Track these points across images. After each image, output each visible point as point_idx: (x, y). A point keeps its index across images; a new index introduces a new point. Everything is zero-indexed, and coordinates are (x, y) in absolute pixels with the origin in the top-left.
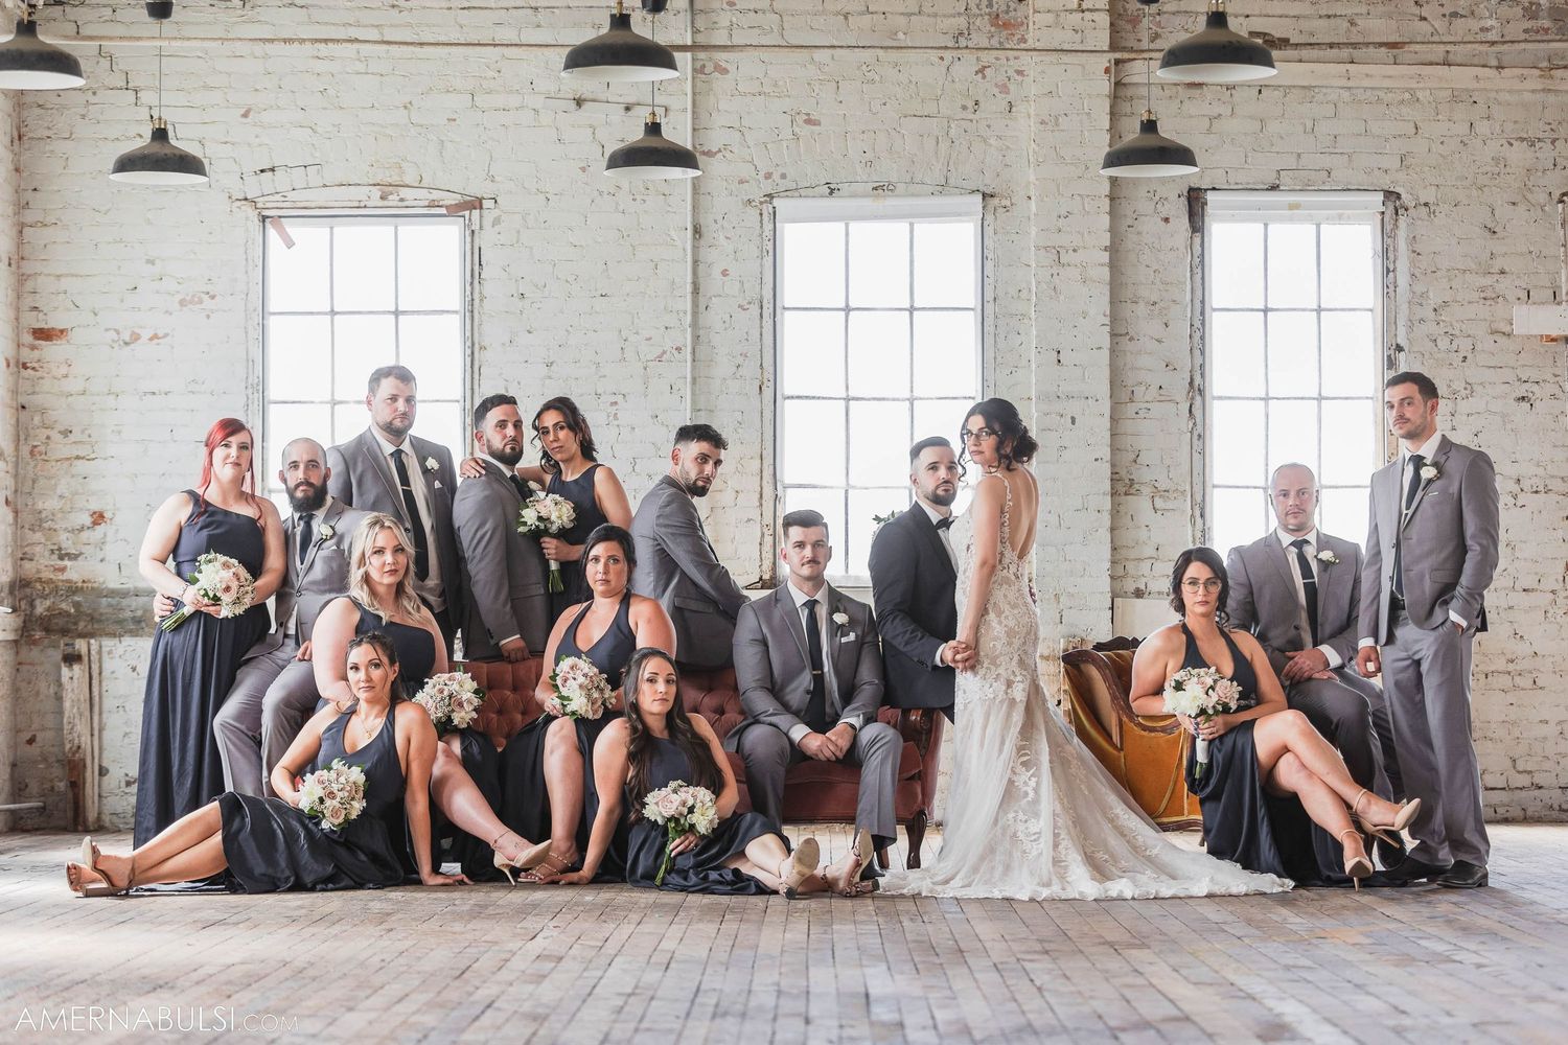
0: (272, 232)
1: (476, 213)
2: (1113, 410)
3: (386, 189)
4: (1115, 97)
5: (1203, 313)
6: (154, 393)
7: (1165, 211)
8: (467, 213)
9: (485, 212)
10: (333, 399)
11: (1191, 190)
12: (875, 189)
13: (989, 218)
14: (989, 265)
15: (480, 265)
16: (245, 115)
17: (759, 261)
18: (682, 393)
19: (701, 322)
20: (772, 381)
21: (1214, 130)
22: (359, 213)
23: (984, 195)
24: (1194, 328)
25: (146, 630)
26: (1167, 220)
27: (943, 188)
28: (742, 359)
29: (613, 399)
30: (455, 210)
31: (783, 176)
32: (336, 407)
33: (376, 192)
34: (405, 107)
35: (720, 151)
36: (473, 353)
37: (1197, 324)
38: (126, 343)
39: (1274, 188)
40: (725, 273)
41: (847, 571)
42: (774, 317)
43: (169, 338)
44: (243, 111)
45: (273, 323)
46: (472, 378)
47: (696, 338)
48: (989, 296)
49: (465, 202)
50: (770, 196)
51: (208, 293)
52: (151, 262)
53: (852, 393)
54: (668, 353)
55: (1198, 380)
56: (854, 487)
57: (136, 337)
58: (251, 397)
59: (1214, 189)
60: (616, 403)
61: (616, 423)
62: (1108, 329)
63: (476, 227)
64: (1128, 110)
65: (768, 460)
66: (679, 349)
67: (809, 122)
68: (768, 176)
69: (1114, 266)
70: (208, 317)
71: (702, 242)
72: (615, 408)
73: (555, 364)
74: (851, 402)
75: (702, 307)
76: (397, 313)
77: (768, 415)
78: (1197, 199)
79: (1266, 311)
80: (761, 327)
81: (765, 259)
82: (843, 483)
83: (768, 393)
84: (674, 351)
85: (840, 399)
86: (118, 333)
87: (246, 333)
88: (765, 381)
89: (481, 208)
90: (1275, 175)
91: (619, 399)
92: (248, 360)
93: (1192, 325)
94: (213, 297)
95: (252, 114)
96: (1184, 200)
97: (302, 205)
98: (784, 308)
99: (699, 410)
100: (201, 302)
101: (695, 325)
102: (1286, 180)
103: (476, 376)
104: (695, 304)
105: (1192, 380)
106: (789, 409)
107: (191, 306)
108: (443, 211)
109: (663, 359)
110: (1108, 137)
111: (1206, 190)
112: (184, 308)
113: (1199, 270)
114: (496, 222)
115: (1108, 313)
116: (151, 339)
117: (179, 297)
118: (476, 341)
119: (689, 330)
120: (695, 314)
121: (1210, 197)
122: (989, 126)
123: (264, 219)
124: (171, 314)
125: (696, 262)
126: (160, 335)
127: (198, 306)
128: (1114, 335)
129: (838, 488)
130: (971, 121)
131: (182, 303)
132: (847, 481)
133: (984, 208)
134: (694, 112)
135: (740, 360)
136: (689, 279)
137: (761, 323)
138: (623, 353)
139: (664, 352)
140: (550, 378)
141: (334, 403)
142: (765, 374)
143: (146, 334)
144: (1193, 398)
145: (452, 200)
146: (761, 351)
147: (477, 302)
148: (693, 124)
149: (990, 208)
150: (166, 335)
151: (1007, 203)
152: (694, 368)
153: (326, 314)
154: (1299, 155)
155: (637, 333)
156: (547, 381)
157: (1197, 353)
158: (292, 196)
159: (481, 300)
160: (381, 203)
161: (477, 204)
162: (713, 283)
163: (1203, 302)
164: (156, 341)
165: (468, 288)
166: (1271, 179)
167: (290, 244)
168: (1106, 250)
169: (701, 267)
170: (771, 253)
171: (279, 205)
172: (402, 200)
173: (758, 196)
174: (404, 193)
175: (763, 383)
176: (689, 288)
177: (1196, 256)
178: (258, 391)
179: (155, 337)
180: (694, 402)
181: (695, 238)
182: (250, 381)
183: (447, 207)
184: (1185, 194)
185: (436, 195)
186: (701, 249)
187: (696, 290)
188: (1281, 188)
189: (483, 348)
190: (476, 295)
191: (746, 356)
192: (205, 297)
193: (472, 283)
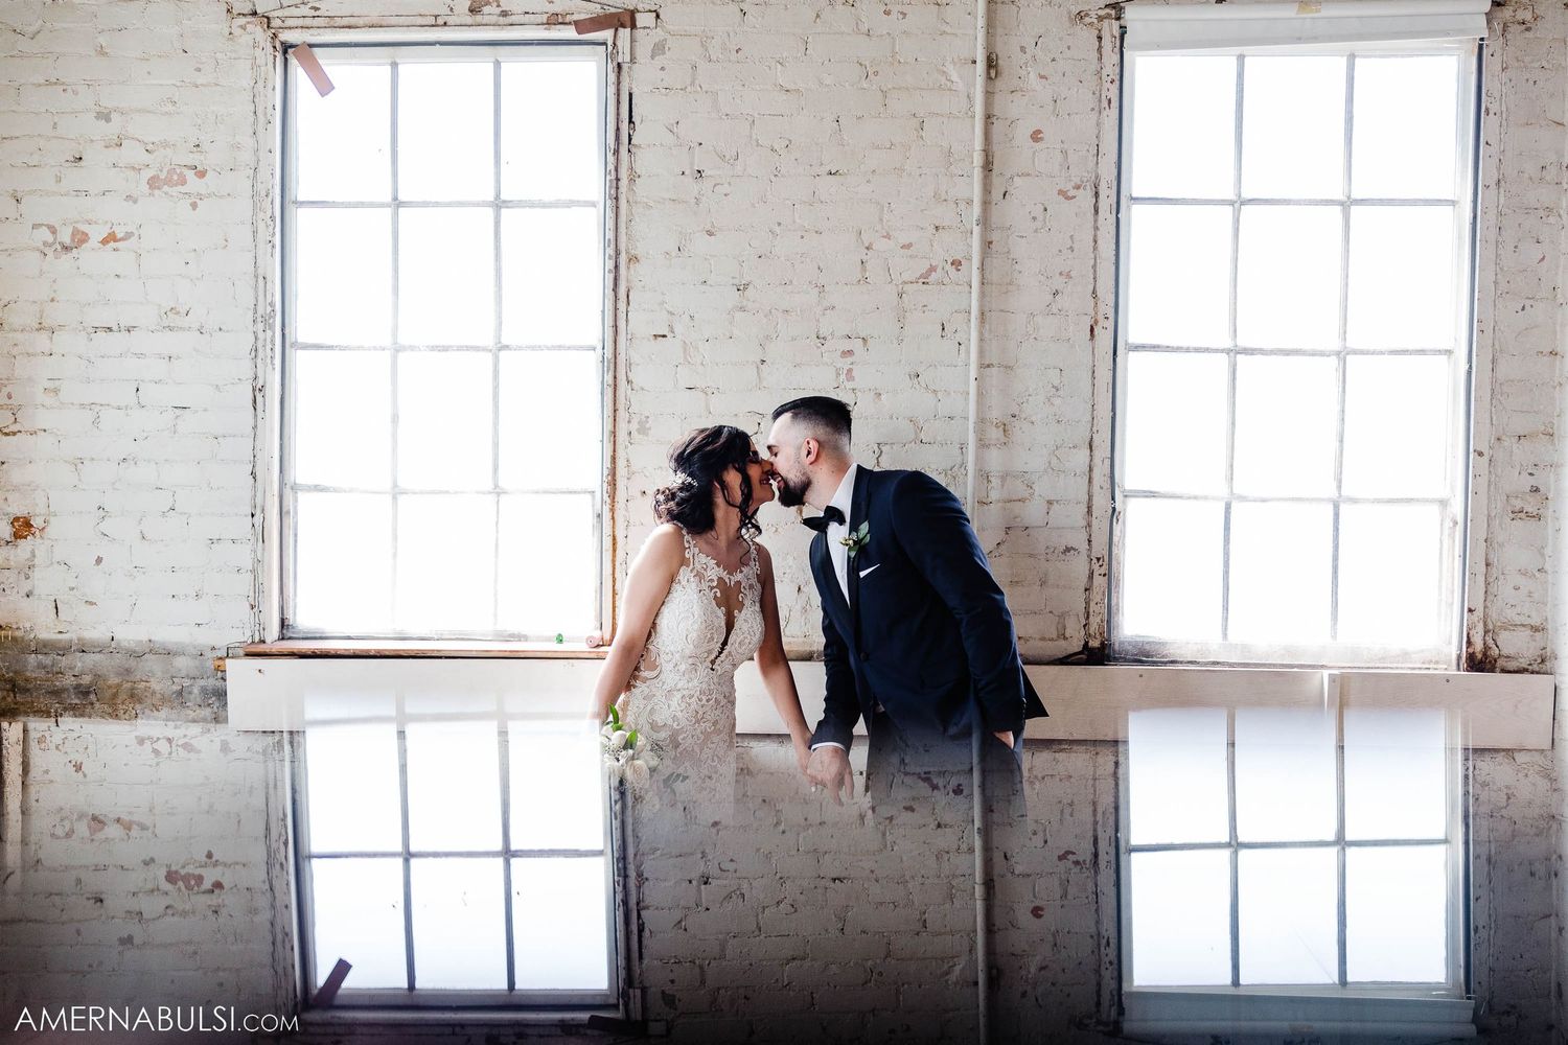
0: (297, 70)
1: (624, 34)
6: (110, 329)
8: (610, 34)
9: (639, 34)
10: (395, 343)
13: (1495, 42)
14: (1488, 123)
15: (631, 121)
17: (1094, 115)
18: (960, 337)
19: (995, 219)
20: (1111, 321)
22: (435, 36)
25: (97, 705)
28: (1063, 279)
29: (847, 345)
30: (589, 31)
32: (401, 355)
36: (616, 267)
38: (66, 248)
40: (1036, 136)
41: (1225, 635)
42: (1118, 212)
43: (133, 240)
45: (302, 219)
46: (616, 309)
47: (988, 245)
48: (1491, 177)
49: (607, 16)
50: (1118, 7)
51: (194, 167)
52: (104, 116)
53: (1242, 342)
54: (939, 270)
56: (1243, 499)
57: (81, 238)
58: (261, 335)
60: (850, 353)
61: (850, 385)
63: (623, 57)
65: (1102, 452)
66: (956, 264)
70: (194, 206)
71: (1000, 84)
72: (849, 360)
73: (751, 287)
74: (1238, 356)
75: (996, 194)
76: (499, 204)
77: (1104, 375)
80: (1096, 228)
81: (1105, 113)
82: (1224, 491)
83: (1104, 338)
84: (948, 267)
85: (1222, 351)
86: (53, 229)
87: (255, 233)
88: (1100, 317)
89: (633, 26)
91: (857, 345)
92: (256, 277)
94: (202, 174)
97: (345, 23)
98: (1132, 199)
99: (988, 366)
100: (183, 182)
101: (985, 221)
103: (622, 305)
104: (987, 189)
106: (1135, 366)
107: (166, 188)
108: (570, 30)
109: (929, 280)
112: (156, 192)
114: (657, 50)
116: (105, 242)
117: (147, 174)
118: (622, 247)
119: (977, 230)
120: (986, 204)
123: (286, 46)
124: (135, 202)
125: (988, 118)
126: (119, 236)
127: (180, 188)
129: (1214, 498)
131: (153, 183)
132: (1232, 488)
133: (1486, 24)
135: (1058, 282)
137: (1096, 221)
138: (864, 270)
139: (932, 269)
140: (742, 309)
141: (398, 349)
142: (1101, 305)
143: (97, 233)
145: (586, 15)
146: (1094, 267)
147: (624, 182)
149: (1498, 25)
150: (128, 236)
151: (1527, 17)
152: (982, 295)
153: (382, 205)
155: (888, 237)
156: (739, 315)
158: (328, 9)
159: (632, 180)
160: (471, 18)
161: (627, 20)
162: (1018, 154)
164: (112, 244)
165: (611, 159)
167: (326, 89)
169: (998, 128)
170: (1115, 103)
171: (309, 24)
172: (505, 12)
173: (1095, 7)
175: (1096, 322)
176: (978, 159)
178: (272, 327)
179: (110, 238)
180: (981, 353)
181: (988, 77)
182: (260, 311)
183: (577, 26)
185: (560, 6)
186: (997, 96)
187: (988, 167)
189: (633, 259)
190: (624, 174)
191: (1069, 276)
192: (190, 174)
193: (617, 152)
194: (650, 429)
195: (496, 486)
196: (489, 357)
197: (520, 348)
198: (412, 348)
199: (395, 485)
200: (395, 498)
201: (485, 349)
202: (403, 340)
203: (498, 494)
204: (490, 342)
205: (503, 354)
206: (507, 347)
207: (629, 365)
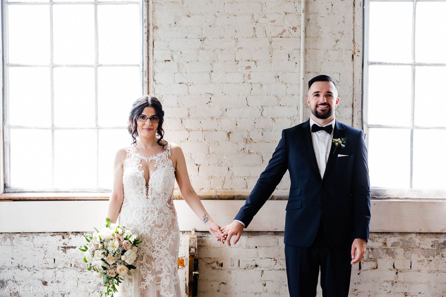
10: (53, 64)
18: (297, 60)
19: (311, 9)
20: (361, 52)
28: (340, 35)
29: (248, 64)
32: (55, 69)
36: (148, 31)
41: (411, 187)
42: (363, 6)
46: (148, 49)
47: (308, 21)
53: (418, 61)
54: (287, 31)
56: (418, 128)
60: (249, 67)
61: (249, 81)
65: (357, 109)
66: (294, 29)
72: (249, 70)
73: (206, 40)
74: (416, 67)
76: (96, 3)
77: (358, 76)
80: (354, 13)
82: (410, 124)
83: (358, 60)
84: (291, 30)
85: (409, 64)
88: (356, 51)
91: (252, 64)
99: (309, 73)
101: (306, 10)
103: (151, 48)
106: (371, 72)
109: (283, 36)
118: (151, 23)
119: (303, 14)
120: (307, 3)
129: (406, 128)
132: (413, 123)
135: (338, 37)
137: (354, 10)
138: (255, 31)
139: (284, 31)
140: (203, 49)
141: (54, 66)
142: (356, 46)
146: (354, 29)
152: (306, 42)
155: (265, 17)
156: (201, 51)
175: (354, 53)
180: (305, 66)
189: (155, 28)
191: (342, 33)
194: (163, 101)
195: (97, 126)
196: (93, 69)
197: (106, 66)
198: (60, 66)
199: (53, 126)
200: (53, 131)
201: (92, 66)
202: (55, 62)
203: (98, 129)
204: (93, 63)
205: (99, 68)
206: (101, 65)
207: (154, 73)
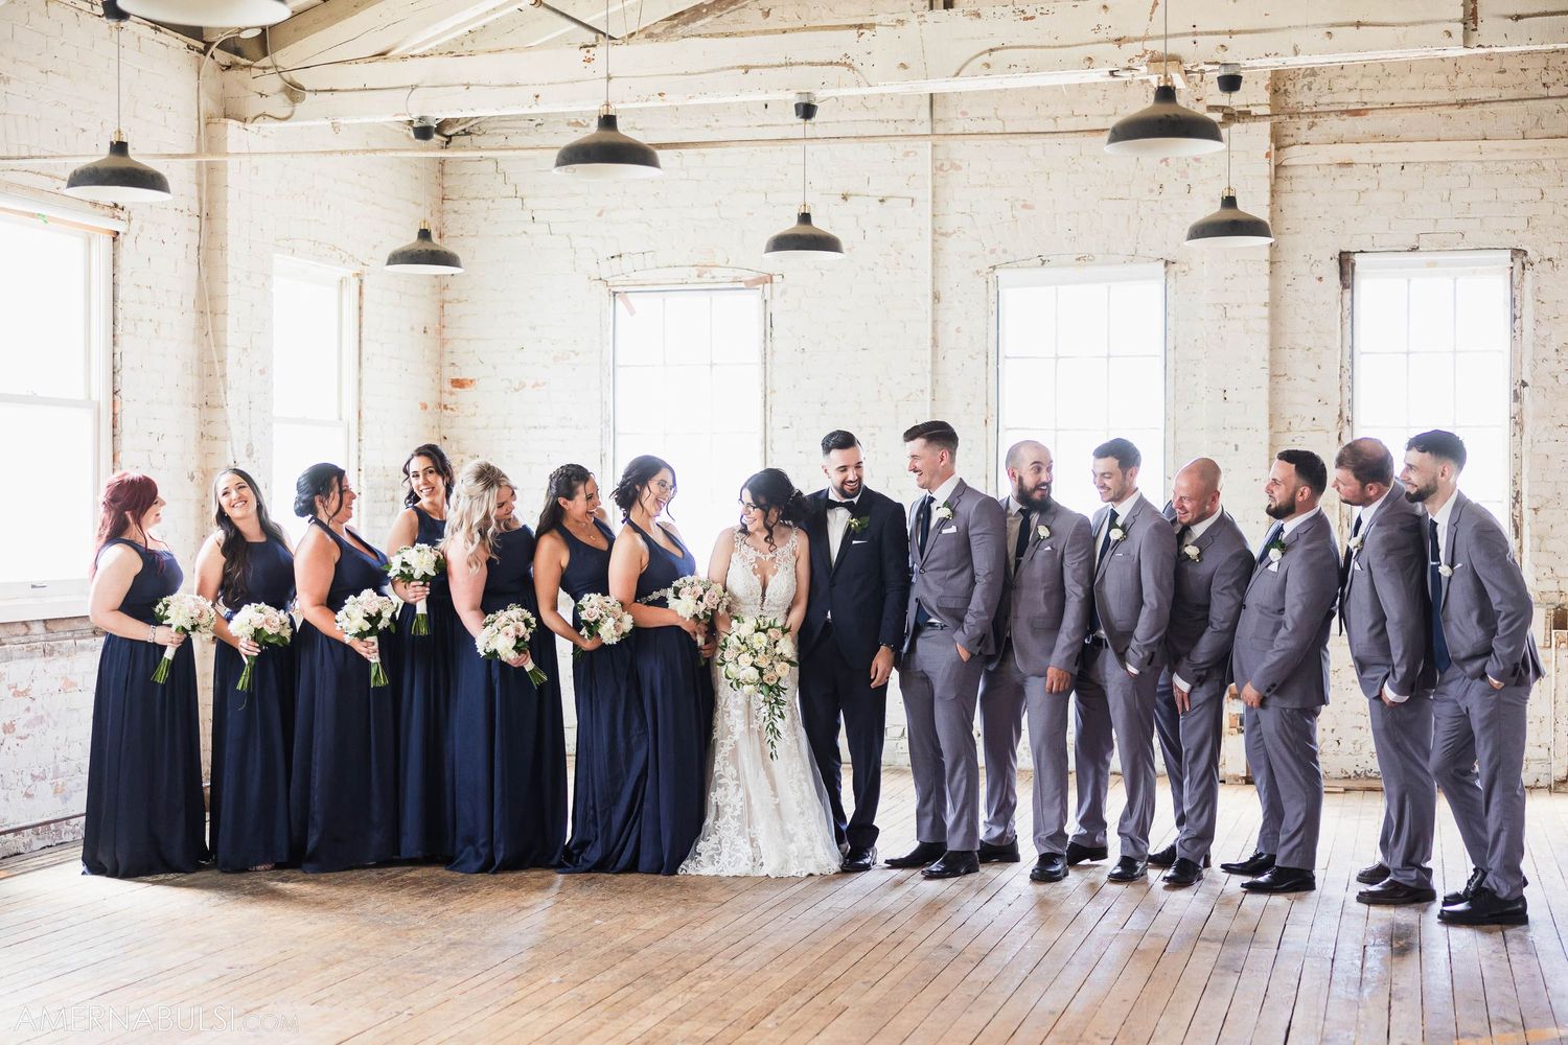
0: (619, 303)
1: (768, 286)
2: (1272, 437)
3: (702, 269)
4: (1276, 177)
5: (1352, 356)
6: (536, 428)
7: (1318, 271)
8: (761, 286)
9: (774, 285)
11: (1341, 253)
12: (1079, 259)
13: (1171, 281)
14: (1170, 320)
15: (771, 326)
16: (600, 215)
17: (985, 319)
19: (939, 369)
20: (996, 416)
21: (1362, 202)
22: (682, 287)
23: (1167, 263)
24: (1343, 369)
26: (1320, 279)
27: (1133, 257)
28: (971, 397)
29: (872, 431)
30: (751, 285)
31: (1005, 251)
33: (695, 271)
34: (716, 205)
35: (955, 232)
36: (765, 396)
37: (1347, 365)
38: (516, 390)
39: (1414, 249)
40: (958, 330)
42: (998, 365)
43: (546, 385)
44: (597, 212)
45: (620, 372)
46: (765, 415)
47: (935, 382)
48: (1170, 346)
49: (760, 278)
50: (994, 268)
51: (573, 351)
52: (533, 328)
53: (1060, 425)
54: (914, 394)
55: (1346, 413)
57: (523, 385)
58: (604, 430)
59: (1362, 252)
60: (873, 434)
62: (1267, 371)
63: (767, 297)
64: (1289, 188)
65: (992, 480)
66: (922, 391)
67: (1025, 206)
68: (993, 251)
69: (1274, 319)
70: (574, 369)
71: (941, 306)
72: (873, 438)
75: (940, 358)
76: (711, 365)
77: (992, 443)
78: (1348, 260)
79: (1408, 353)
80: (987, 373)
81: (989, 318)
83: (992, 426)
84: (919, 393)
85: (1051, 430)
86: (510, 381)
87: (601, 382)
88: (990, 415)
89: (772, 282)
90: (1414, 238)
91: (876, 430)
92: (602, 402)
93: (1342, 367)
94: (577, 354)
95: (604, 214)
96: (1335, 263)
97: (643, 282)
98: (1006, 357)
100: (569, 358)
101: (934, 372)
102: (1424, 243)
103: (768, 413)
104: (934, 355)
105: (1341, 412)
107: (561, 361)
108: (742, 285)
109: (910, 399)
110: (1268, 210)
111: (1354, 253)
112: (557, 363)
113: (1349, 321)
114: (784, 293)
115: (1267, 357)
116: (534, 387)
117: (553, 355)
118: (768, 385)
119: (929, 375)
120: (934, 363)
121: (1357, 258)
122: (1171, 206)
123: (615, 293)
124: (547, 367)
125: (935, 322)
126: (540, 383)
127: (567, 361)
128: (1273, 376)
130: (1157, 201)
131: (555, 359)
133: (1166, 273)
134: (934, 202)
135: (970, 399)
136: (930, 336)
137: (987, 369)
138: (879, 395)
139: (911, 393)
140: (824, 414)
141: (667, 434)
142: (990, 410)
143: (530, 383)
144: (1342, 428)
145: (750, 276)
146: (987, 392)
147: (768, 356)
148: (933, 210)
149: (1172, 273)
150: (544, 383)
151: (1186, 268)
152: (932, 406)
153: (659, 366)
154: (1436, 220)
155: (890, 379)
156: (822, 417)
157: (1346, 389)
158: (633, 276)
159: (772, 354)
160: (697, 280)
161: (769, 280)
162: (949, 338)
163: (1352, 347)
164: (537, 388)
165: (762, 344)
166: (1413, 242)
167: (632, 312)
168: (1265, 305)
169: (939, 326)
170: (995, 313)
171: (625, 283)
172: (713, 277)
173: (985, 269)
174: (715, 272)
175: (988, 418)
176: (929, 343)
177: (1346, 307)
178: (609, 426)
179: (536, 385)
181: (934, 302)
182: (604, 418)
183: (746, 282)
184: (1337, 257)
185: (738, 273)
186: (938, 312)
187: (935, 343)
188: (1421, 249)
189: (773, 392)
190: (768, 350)
192: (572, 354)
193: (765, 341)
196: (709, 437)
201: (706, 434)
207: (772, 441)
